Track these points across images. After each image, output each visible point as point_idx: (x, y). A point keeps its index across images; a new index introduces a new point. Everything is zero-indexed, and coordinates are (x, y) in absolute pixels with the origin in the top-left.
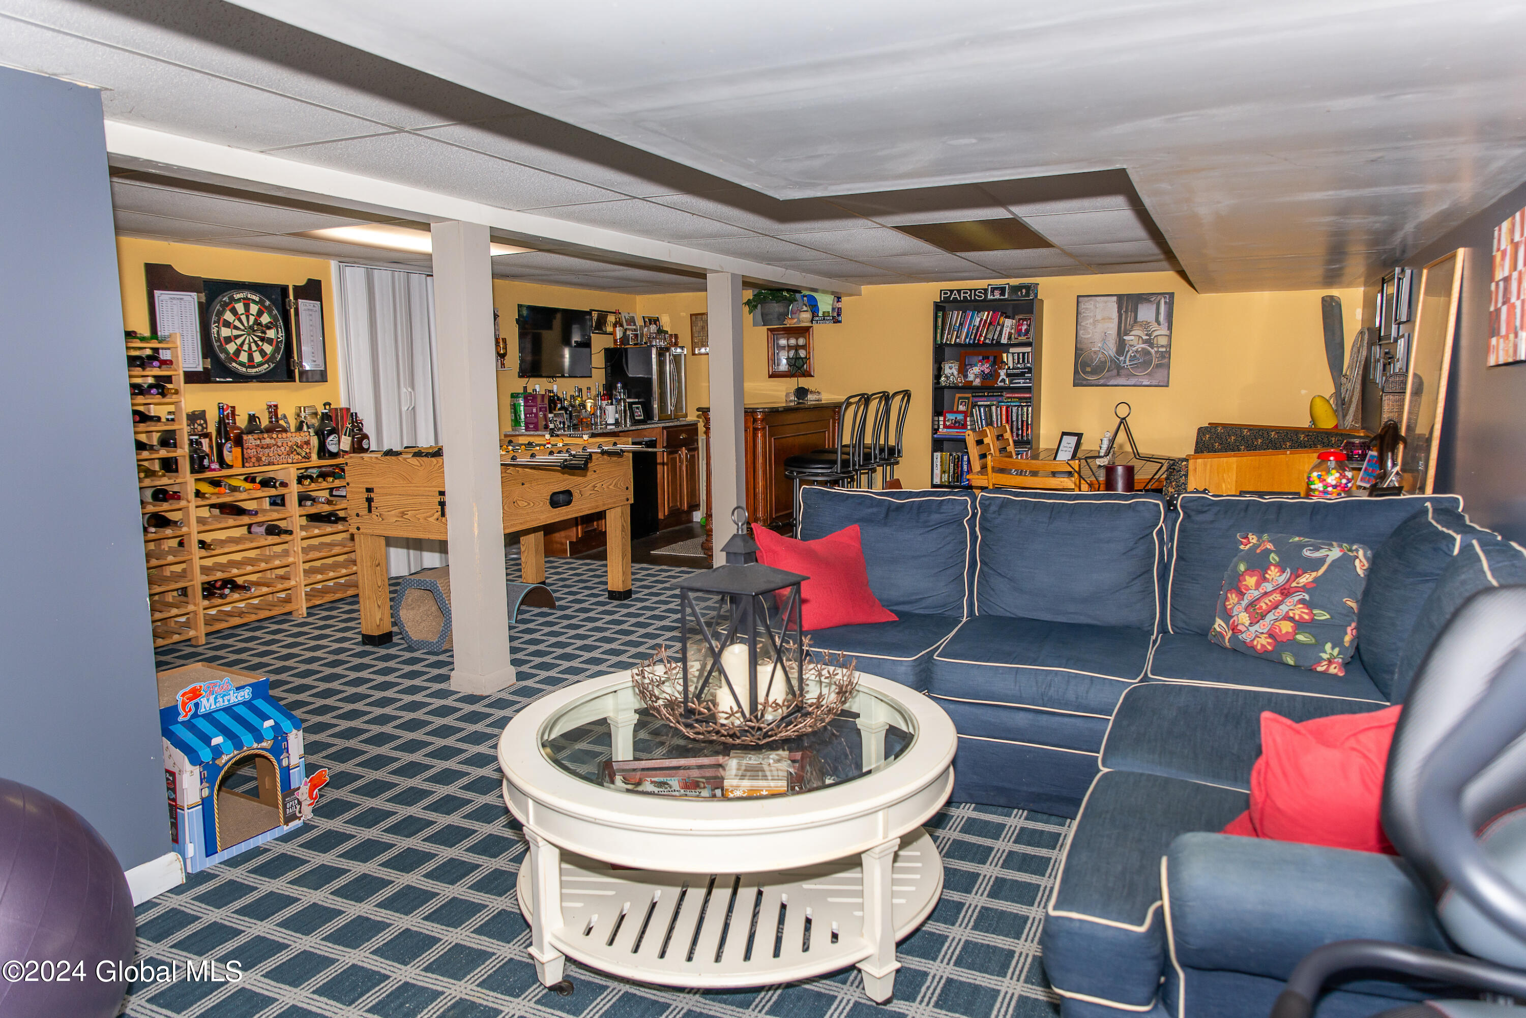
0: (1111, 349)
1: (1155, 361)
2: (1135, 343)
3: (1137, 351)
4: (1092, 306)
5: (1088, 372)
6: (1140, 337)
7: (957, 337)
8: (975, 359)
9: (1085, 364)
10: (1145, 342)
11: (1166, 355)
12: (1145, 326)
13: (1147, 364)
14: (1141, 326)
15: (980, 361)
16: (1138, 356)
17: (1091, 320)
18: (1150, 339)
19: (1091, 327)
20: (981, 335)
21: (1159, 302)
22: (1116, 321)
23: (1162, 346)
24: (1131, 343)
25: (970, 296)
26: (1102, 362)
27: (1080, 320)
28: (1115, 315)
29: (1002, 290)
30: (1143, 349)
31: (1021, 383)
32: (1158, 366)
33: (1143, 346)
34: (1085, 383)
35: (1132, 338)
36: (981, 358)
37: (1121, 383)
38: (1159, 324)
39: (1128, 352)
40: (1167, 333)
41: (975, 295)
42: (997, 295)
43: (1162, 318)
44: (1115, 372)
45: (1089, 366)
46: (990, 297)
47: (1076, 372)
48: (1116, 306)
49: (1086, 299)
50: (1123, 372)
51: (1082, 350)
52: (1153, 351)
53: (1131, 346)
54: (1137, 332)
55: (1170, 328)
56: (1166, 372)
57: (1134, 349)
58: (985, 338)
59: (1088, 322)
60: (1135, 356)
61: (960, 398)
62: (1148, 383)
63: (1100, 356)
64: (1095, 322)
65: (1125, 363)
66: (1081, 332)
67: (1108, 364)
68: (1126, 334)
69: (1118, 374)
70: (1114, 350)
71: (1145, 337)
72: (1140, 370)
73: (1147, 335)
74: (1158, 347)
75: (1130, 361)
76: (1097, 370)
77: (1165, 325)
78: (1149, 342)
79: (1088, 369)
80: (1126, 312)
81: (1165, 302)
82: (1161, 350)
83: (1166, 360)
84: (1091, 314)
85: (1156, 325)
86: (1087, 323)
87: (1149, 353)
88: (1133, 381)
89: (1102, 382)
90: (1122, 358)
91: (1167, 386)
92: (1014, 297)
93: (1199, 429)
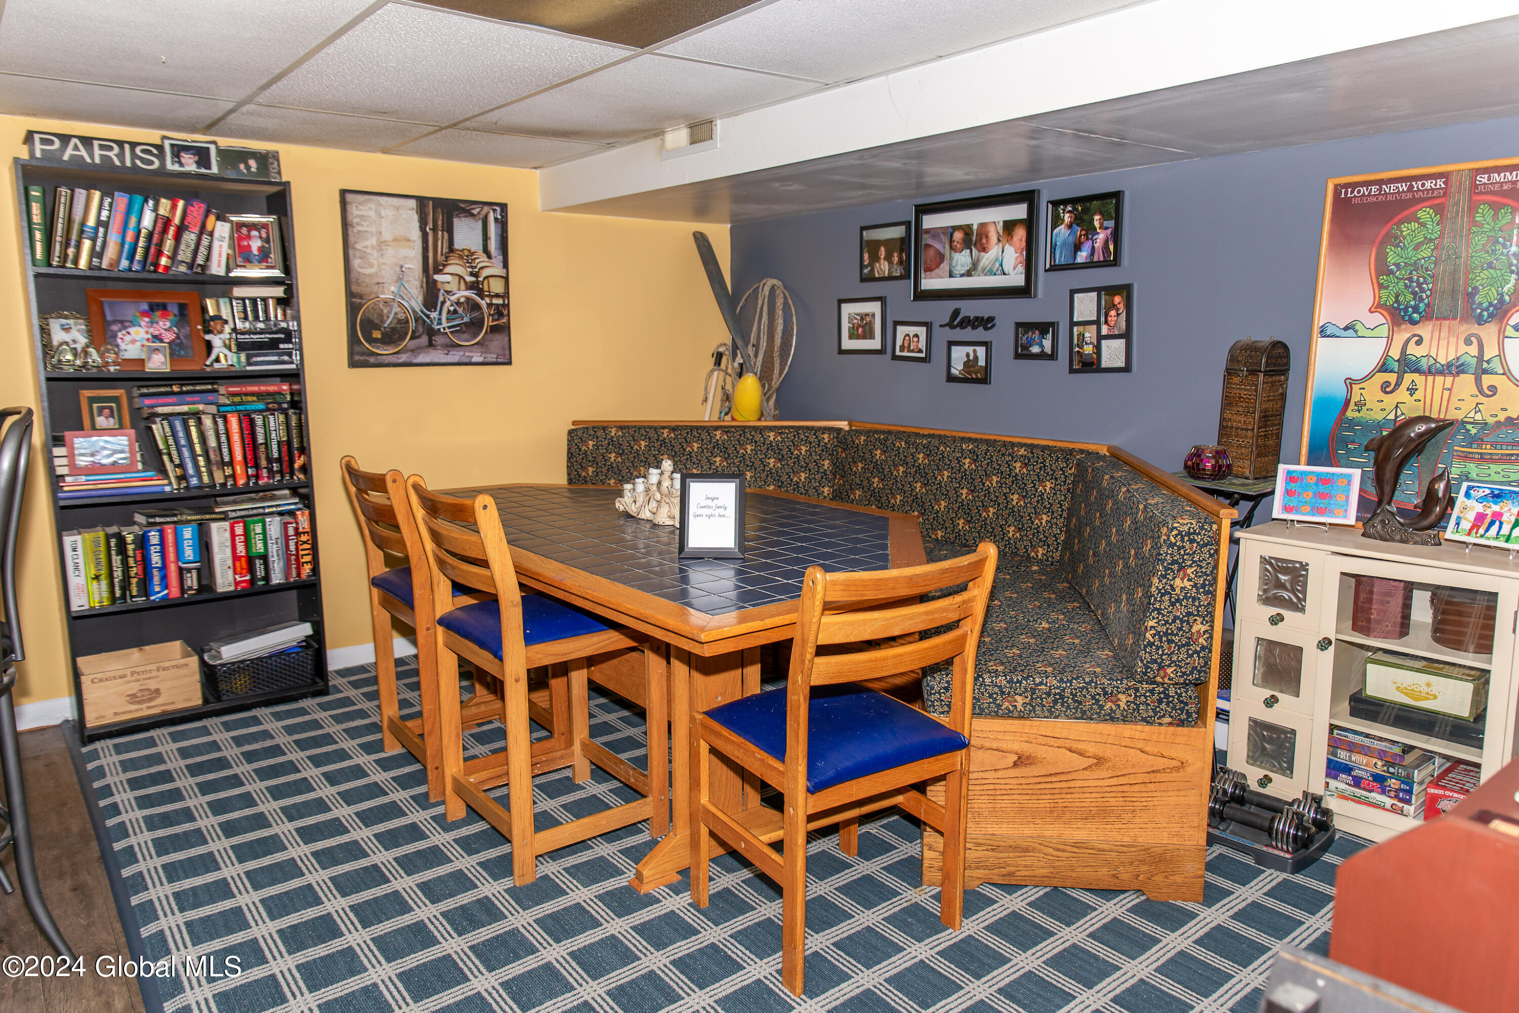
0: (415, 300)
1: (488, 322)
2: (453, 287)
3: (458, 303)
4: (372, 214)
5: (376, 341)
6: (461, 277)
7: (93, 253)
8: (130, 310)
9: (369, 325)
10: (471, 286)
11: (502, 311)
12: (468, 257)
13: (475, 325)
14: (461, 257)
15: (144, 314)
16: (460, 310)
17: (373, 241)
18: (477, 282)
19: (375, 254)
20: (160, 253)
21: (486, 217)
22: (418, 245)
23: (497, 296)
24: (448, 288)
25: (121, 156)
26: (400, 321)
27: (352, 239)
28: (415, 234)
29: (202, 156)
30: (468, 299)
31: (267, 362)
32: (494, 329)
33: (468, 293)
34: (372, 360)
35: (449, 278)
36: (145, 307)
37: (436, 360)
38: (489, 257)
39: (443, 303)
40: (502, 272)
41: (134, 156)
42: (190, 164)
43: (493, 245)
44: (424, 340)
45: (377, 327)
46: (171, 166)
47: (353, 340)
48: (416, 217)
49: (360, 198)
50: (439, 340)
51: (361, 297)
52: (483, 303)
53: (448, 292)
54: (455, 267)
55: (506, 265)
56: (507, 339)
57: (453, 298)
58: (173, 258)
59: (368, 243)
60: (455, 312)
61: (92, 400)
62: (481, 359)
63: (396, 309)
64: (381, 245)
65: (440, 323)
66: (356, 263)
67: (412, 325)
68: (438, 271)
69: (431, 345)
70: (420, 299)
71: (470, 279)
72: (466, 336)
73: (472, 274)
74: (491, 297)
75: (448, 320)
76: (393, 336)
77: (498, 259)
78: (474, 286)
79: (377, 334)
80: (434, 229)
81: (496, 219)
82: (496, 301)
83: (505, 320)
84: (373, 229)
85: (484, 257)
86: (364, 245)
87: (476, 307)
88: (455, 356)
89: (403, 358)
90: (434, 315)
91: (509, 363)
92: (231, 174)
93: (570, 432)
